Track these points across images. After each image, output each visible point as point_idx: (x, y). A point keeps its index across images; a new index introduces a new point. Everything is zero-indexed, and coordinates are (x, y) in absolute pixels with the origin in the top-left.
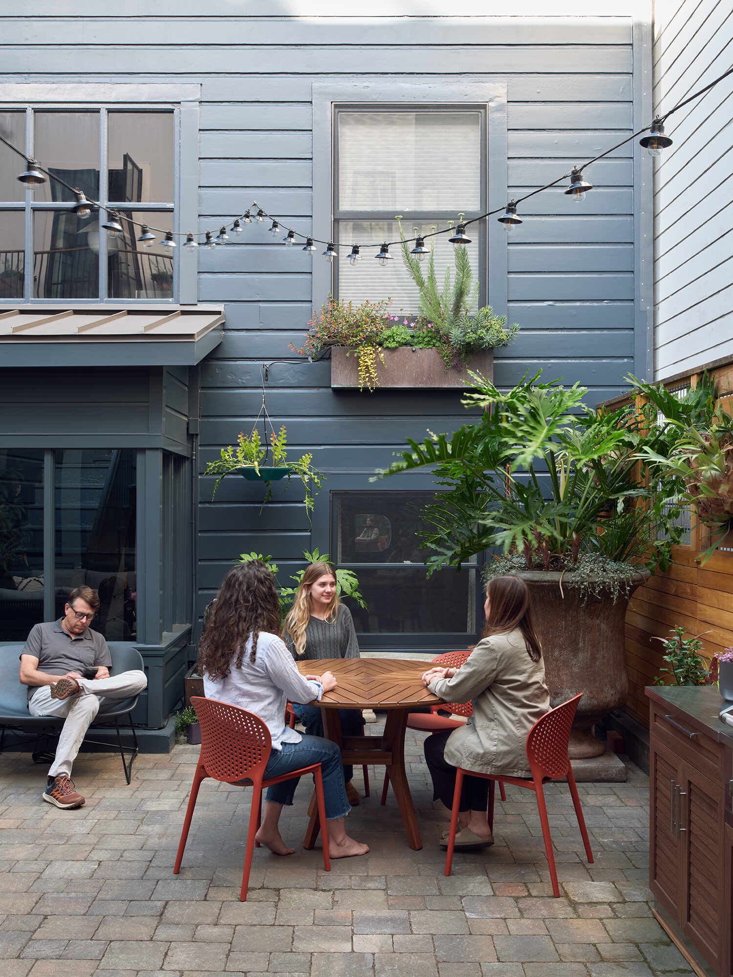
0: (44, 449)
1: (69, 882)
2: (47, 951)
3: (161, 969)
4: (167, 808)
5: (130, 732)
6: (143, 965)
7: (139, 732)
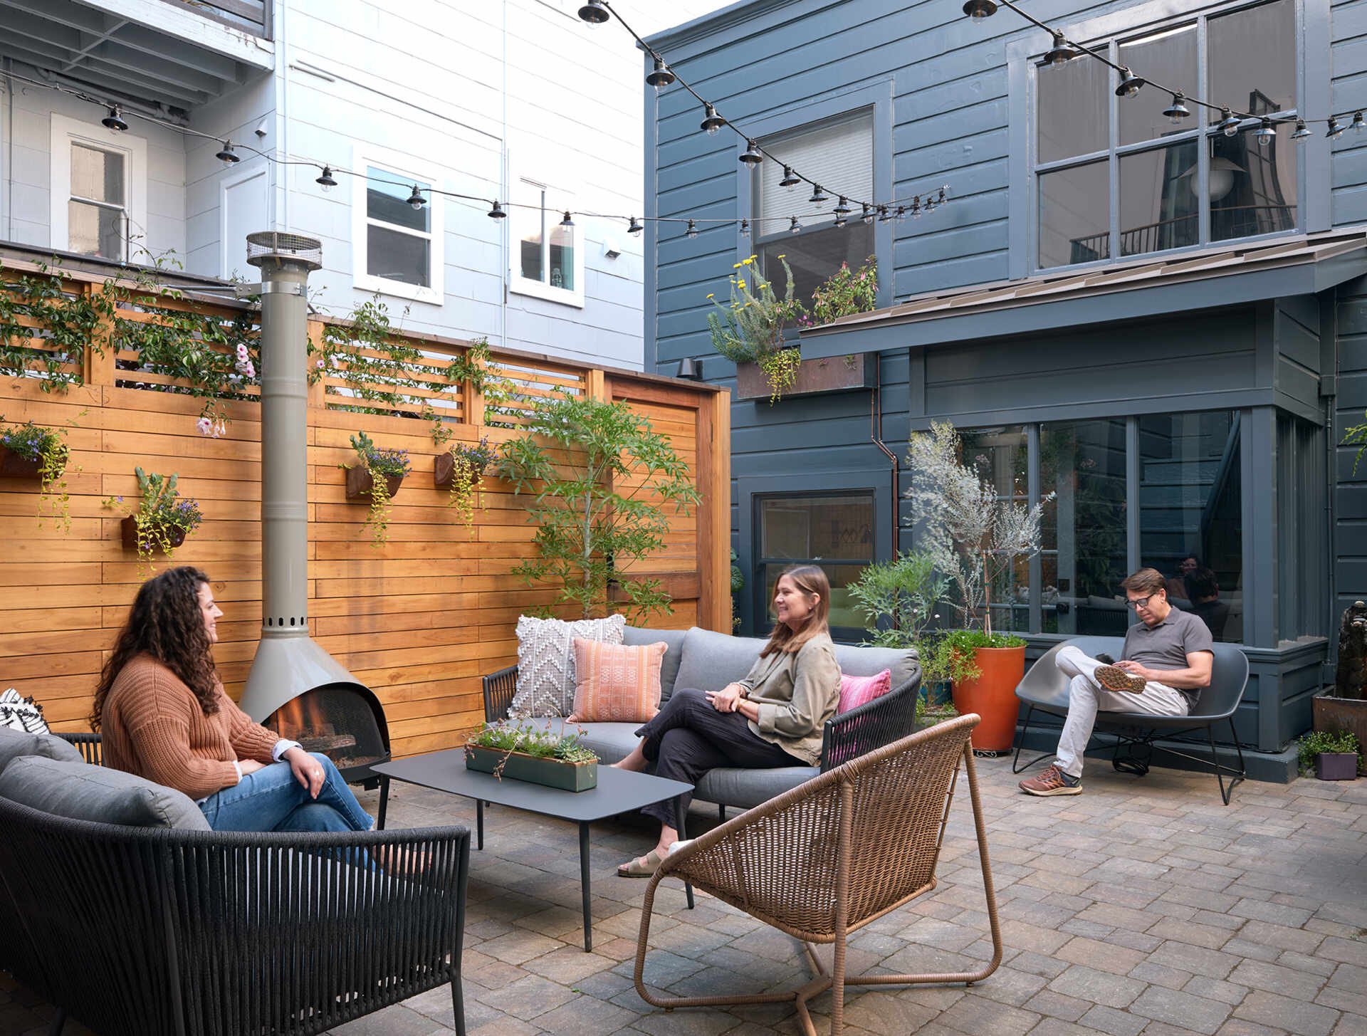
0: (1125, 417)
1: (1130, 878)
2: (1089, 931)
3: (1225, 979)
4: (1271, 834)
5: (1235, 752)
6: (1203, 970)
7: (1245, 754)
